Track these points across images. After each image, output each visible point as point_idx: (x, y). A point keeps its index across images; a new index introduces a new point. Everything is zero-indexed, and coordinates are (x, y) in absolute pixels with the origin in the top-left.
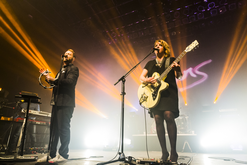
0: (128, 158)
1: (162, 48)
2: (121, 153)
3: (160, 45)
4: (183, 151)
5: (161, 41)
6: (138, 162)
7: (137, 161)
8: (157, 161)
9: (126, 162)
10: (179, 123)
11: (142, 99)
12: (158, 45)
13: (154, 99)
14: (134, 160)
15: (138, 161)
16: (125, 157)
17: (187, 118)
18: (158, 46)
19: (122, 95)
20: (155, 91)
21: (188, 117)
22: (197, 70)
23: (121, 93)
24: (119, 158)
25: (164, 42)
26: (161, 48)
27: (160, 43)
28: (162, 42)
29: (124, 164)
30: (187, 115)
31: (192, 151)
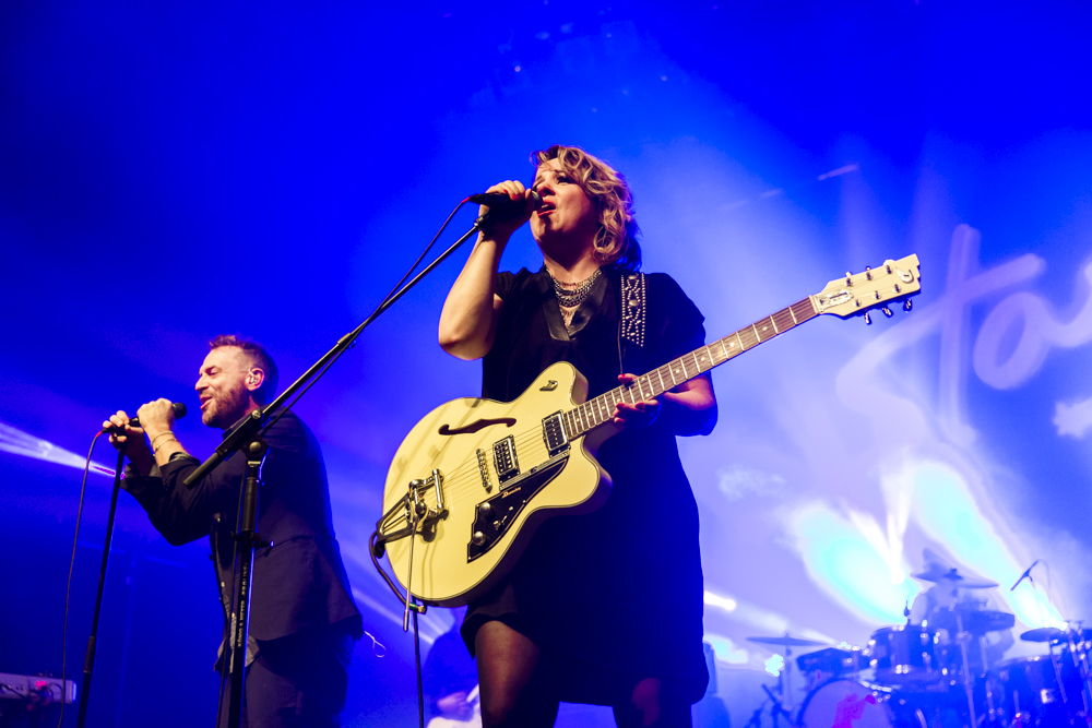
11: (404, 511)
12: (548, 177)
13: (476, 550)
20: (506, 494)
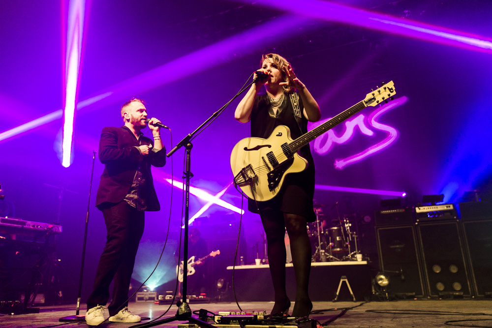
0: (198, 312)
1: (278, 73)
2: (182, 304)
3: (273, 65)
4: (336, 299)
5: (275, 55)
6: (218, 321)
7: (216, 318)
8: (256, 316)
9: (192, 321)
10: (330, 238)
12: (269, 65)
14: (211, 317)
15: (218, 318)
16: (190, 310)
17: (348, 228)
18: (269, 68)
19: (185, 178)
20: (276, 170)
21: (350, 225)
22: (376, 120)
23: (183, 175)
24: (178, 312)
25: (280, 58)
26: (274, 71)
27: (271, 60)
28: (277, 59)
29: (188, 325)
30: (348, 221)
31: (354, 299)
